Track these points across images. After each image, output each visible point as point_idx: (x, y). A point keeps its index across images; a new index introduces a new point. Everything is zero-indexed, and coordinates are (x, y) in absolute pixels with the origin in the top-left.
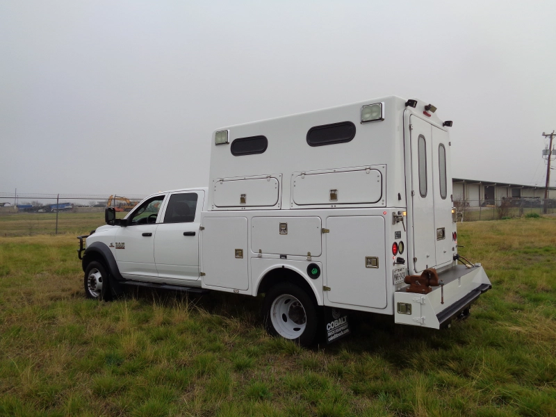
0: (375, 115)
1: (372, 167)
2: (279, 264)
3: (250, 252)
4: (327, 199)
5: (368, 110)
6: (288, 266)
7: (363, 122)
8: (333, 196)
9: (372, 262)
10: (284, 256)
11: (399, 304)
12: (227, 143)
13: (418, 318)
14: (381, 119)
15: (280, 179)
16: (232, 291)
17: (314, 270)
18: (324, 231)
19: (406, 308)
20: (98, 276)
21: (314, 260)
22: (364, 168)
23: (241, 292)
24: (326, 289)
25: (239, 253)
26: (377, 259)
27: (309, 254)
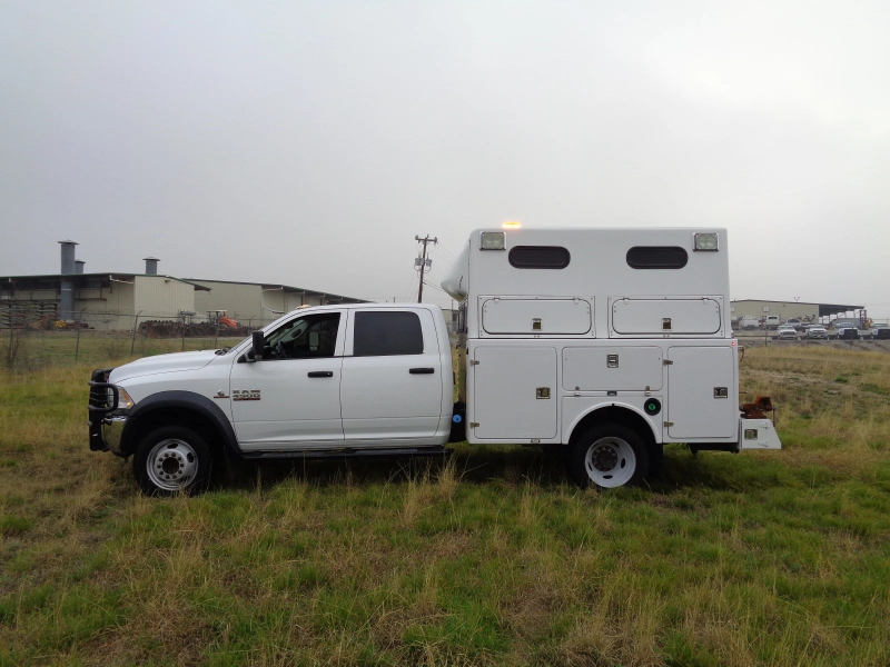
0: (710, 245)
1: (710, 297)
2: (608, 402)
3: (560, 392)
4: (660, 328)
5: (703, 239)
6: (618, 403)
7: (696, 250)
8: (667, 325)
9: (720, 392)
10: (612, 393)
11: (746, 431)
12: (503, 249)
13: (763, 442)
14: (716, 250)
15: (592, 302)
16: (528, 442)
17: (653, 406)
18: (668, 363)
19: (753, 434)
20: (182, 452)
21: (653, 395)
22: (700, 297)
23: (542, 442)
24: (668, 425)
25: (543, 393)
26: (726, 389)
27: (648, 389)
